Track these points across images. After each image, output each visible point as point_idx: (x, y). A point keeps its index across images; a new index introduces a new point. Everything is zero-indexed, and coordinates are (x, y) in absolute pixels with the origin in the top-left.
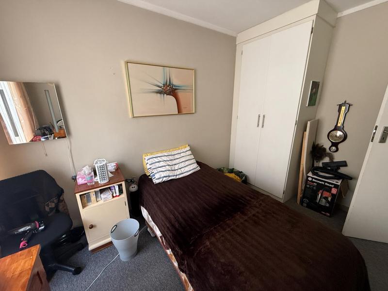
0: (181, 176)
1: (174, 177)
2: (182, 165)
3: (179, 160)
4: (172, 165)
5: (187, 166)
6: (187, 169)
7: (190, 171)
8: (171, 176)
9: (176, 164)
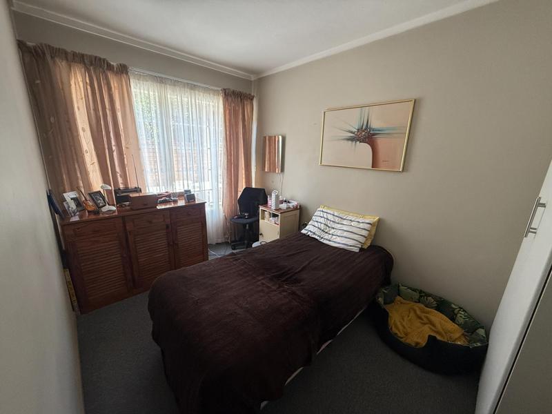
0: (325, 242)
1: (318, 238)
2: (339, 233)
3: (341, 226)
4: (329, 227)
5: (342, 237)
6: (338, 240)
7: (339, 243)
8: (316, 235)
9: (333, 228)
